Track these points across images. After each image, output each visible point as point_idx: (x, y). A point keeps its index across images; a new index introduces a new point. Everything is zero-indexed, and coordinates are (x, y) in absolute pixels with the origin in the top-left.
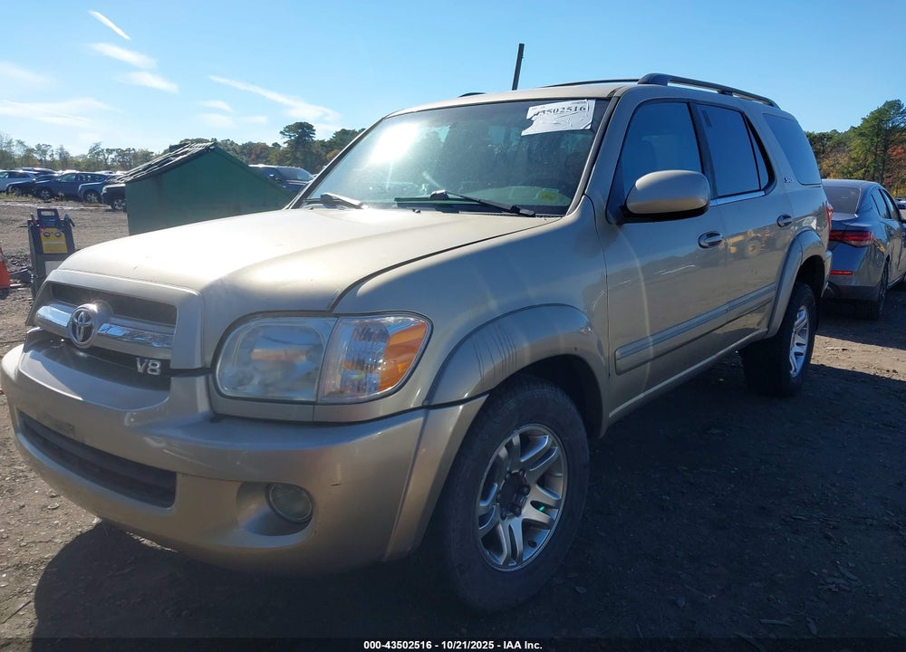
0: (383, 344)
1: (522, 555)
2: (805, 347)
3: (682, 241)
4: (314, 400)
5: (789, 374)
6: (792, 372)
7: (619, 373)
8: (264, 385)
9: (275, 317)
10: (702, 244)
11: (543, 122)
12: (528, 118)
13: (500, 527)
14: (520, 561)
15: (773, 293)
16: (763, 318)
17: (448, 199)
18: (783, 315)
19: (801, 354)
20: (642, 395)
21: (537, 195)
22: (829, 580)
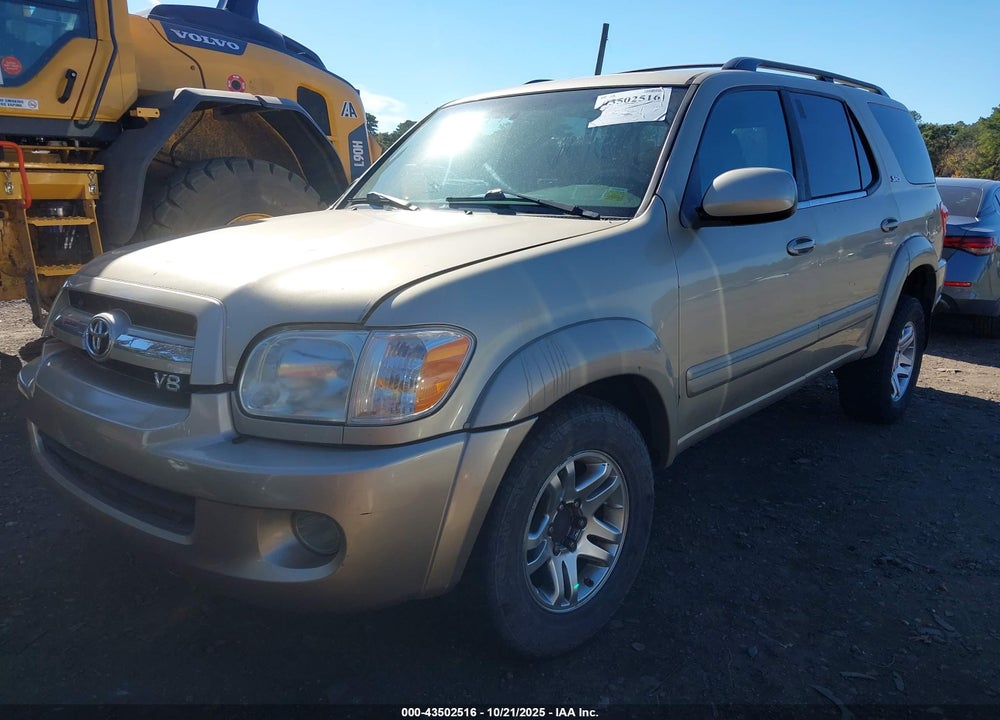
0: (420, 360)
1: (576, 595)
2: (911, 368)
3: (767, 247)
4: (344, 421)
5: (890, 399)
6: (893, 397)
7: (691, 395)
8: (295, 404)
9: (302, 329)
10: (791, 251)
11: (613, 112)
12: (596, 107)
13: (552, 563)
14: (574, 601)
15: (874, 308)
16: (861, 336)
17: (504, 199)
18: (885, 332)
19: (906, 376)
20: (717, 420)
21: (602, 195)
22: (924, 630)
